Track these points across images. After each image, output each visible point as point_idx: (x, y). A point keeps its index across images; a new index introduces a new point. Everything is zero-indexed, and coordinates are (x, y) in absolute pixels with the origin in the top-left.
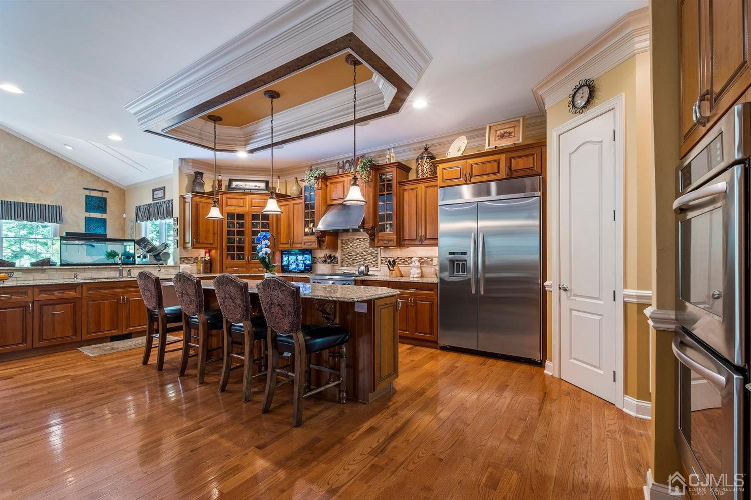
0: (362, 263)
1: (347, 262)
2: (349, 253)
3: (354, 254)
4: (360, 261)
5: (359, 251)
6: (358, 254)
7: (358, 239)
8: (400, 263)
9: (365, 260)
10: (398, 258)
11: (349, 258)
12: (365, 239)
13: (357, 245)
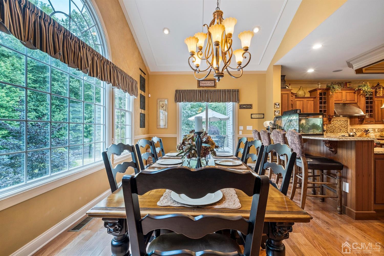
0: (339, 131)
1: (330, 131)
2: (331, 126)
3: (334, 127)
4: (337, 130)
5: (337, 126)
6: (336, 127)
7: (336, 120)
8: (360, 131)
9: (340, 130)
10: (359, 129)
11: (331, 129)
12: (340, 120)
13: (336, 123)
